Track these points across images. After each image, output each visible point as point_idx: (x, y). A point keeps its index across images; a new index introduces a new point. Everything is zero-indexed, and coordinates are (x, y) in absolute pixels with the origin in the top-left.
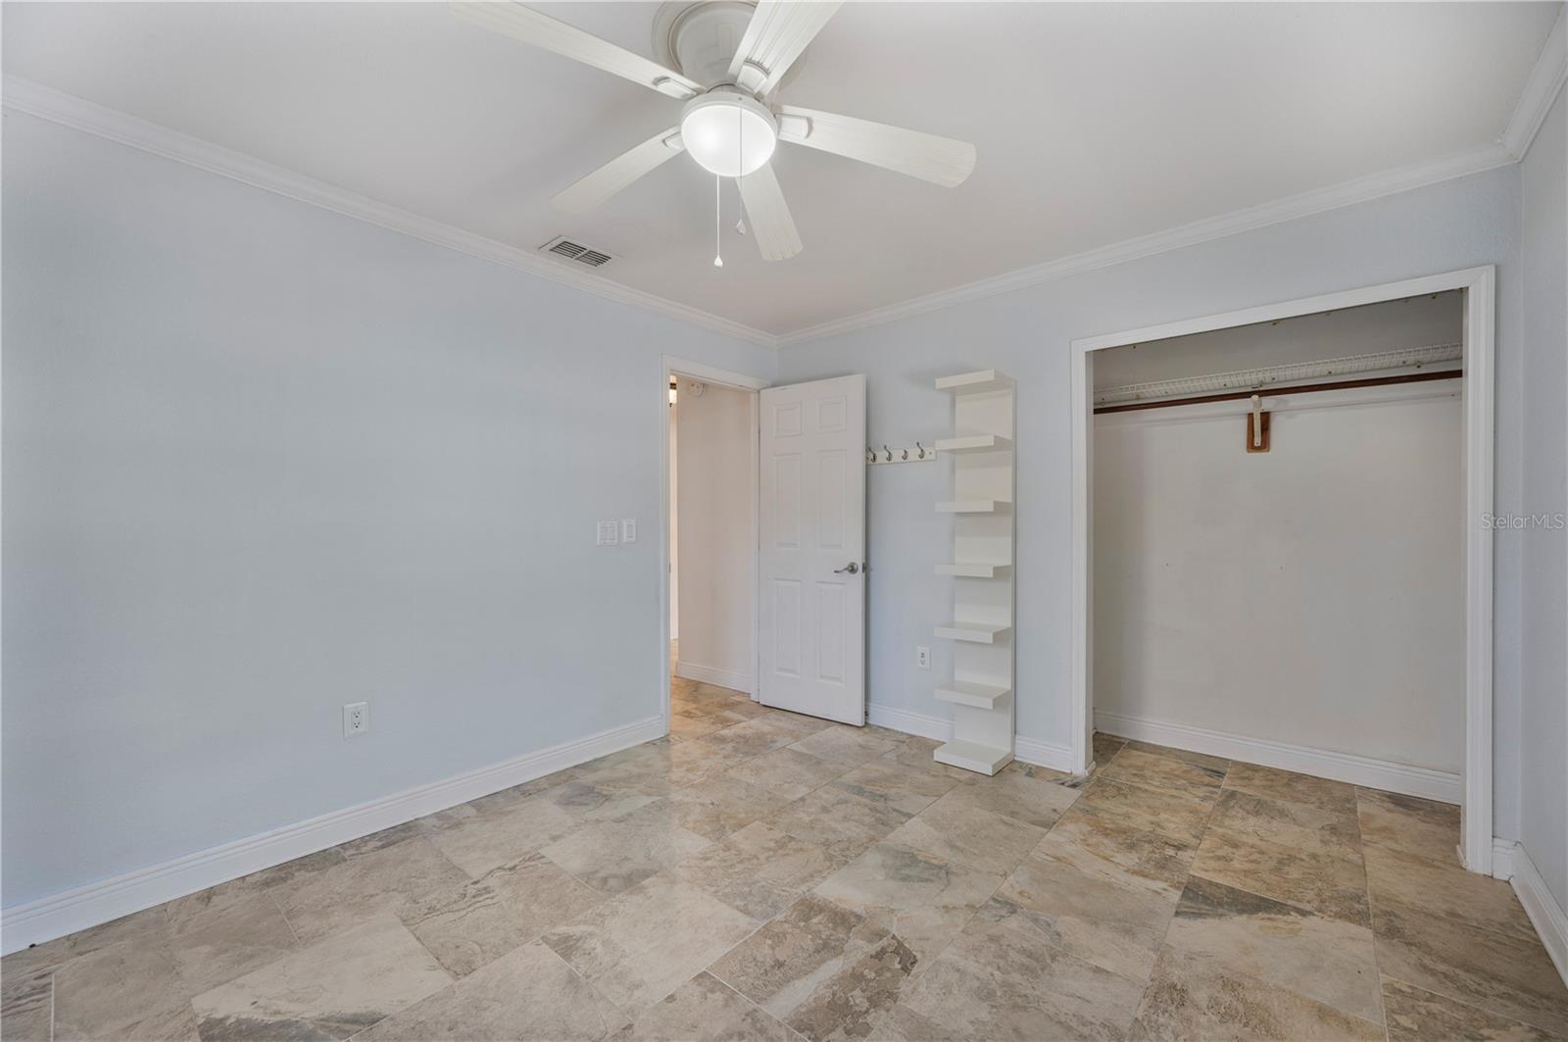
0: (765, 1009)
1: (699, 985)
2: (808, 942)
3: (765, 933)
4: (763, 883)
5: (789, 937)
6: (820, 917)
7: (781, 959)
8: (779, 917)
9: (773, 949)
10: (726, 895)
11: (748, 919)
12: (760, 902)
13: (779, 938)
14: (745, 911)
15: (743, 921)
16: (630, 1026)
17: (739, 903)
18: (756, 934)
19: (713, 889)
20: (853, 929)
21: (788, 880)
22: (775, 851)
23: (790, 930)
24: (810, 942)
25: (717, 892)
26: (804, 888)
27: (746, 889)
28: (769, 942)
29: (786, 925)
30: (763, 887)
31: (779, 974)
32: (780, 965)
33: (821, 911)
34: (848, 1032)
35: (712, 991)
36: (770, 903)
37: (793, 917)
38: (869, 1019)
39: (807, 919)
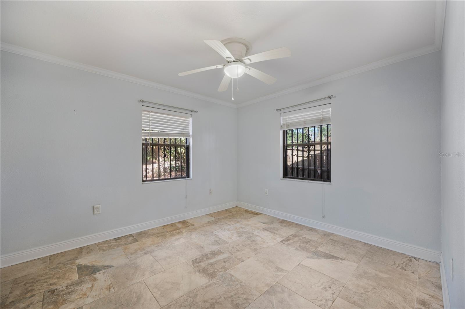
0: (229, 255)
1: (243, 260)
2: (216, 266)
3: (226, 269)
4: (224, 285)
5: (221, 268)
6: (210, 272)
7: (224, 263)
8: (222, 273)
9: (225, 265)
10: (237, 281)
11: (231, 273)
12: (227, 278)
13: (223, 268)
14: (232, 276)
15: (232, 272)
16: (256, 254)
17: (233, 278)
18: (229, 269)
19: (242, 284)
20: (202, 268)
21: (215, 286)
22: (216, 302)
23: (220, 269)
24: (215, 266)
25: (241, 283)
26: (211, 282)
27: (230, 283)
28: (226, 267)
29: (220, 270)
30: (225, 284)
31: (225, 260)
32: (224, 262)
33: (208, 274)
34: (215, 251)
35: (240, 258)
36: (224, 277)
37: (218, 273)
38: (209, 252)
39: (214, 272)
